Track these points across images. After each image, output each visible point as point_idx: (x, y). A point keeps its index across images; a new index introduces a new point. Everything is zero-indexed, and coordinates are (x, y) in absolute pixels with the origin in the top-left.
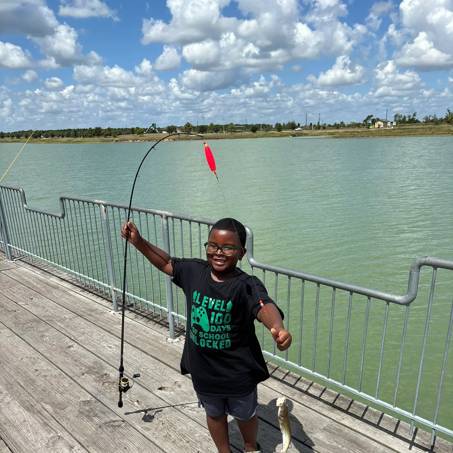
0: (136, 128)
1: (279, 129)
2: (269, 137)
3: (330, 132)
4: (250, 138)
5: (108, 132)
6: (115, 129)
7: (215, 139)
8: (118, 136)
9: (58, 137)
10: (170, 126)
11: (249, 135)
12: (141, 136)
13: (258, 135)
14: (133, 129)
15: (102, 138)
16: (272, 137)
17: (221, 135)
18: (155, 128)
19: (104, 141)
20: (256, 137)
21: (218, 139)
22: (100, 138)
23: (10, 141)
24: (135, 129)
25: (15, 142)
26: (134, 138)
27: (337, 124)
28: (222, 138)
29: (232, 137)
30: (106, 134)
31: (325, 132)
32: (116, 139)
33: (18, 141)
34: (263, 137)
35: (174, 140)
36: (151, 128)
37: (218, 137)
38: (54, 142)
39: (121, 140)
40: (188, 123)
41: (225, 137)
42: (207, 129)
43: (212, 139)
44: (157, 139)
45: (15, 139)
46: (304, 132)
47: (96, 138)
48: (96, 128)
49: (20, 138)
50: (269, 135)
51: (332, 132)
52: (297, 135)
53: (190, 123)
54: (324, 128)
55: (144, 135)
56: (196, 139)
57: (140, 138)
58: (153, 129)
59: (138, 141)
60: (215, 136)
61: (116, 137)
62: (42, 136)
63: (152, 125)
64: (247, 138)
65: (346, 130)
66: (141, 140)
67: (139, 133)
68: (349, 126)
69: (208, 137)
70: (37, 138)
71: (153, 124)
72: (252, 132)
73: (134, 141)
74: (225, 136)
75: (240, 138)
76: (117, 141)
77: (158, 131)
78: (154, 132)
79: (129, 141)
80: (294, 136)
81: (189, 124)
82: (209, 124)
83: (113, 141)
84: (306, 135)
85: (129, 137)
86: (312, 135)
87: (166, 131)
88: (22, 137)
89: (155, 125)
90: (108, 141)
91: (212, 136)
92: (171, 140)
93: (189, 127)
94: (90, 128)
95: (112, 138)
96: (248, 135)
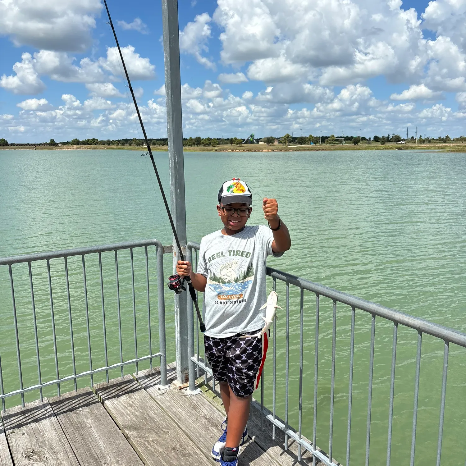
0: (235, 138)
1: (383, 142)
2: (372, 149)
3: (440, 146)
4: (351, 150)
5: (208, 142)
6: (215, 139)
7: (315, 150)
8: (217, 146)
9: (159, 145)
10: (269, 137)
11: (351, 147)
12: (239, 146)
13: (361, 147)
14: (232, 139)
15: (202, 147)
16: (376, 149)
17: (321, 146)
18: (253, 139)
19: (203, 150)
20: (359, 149)
21: (318, 150)
22: (200, 147)
23: (115, 148)
24: (234, 140)
25: (120, 148)
26: (232, 147)
27: (442, 138)
28: (322, 150)
29: (332, 149)
30: (206, 143)
31: (434, 146)
32: (216, 148)
33: (123, 148)
34: (365, 149)
35: (273, 151)
36: (249, 139)
37: (318, 149)
38: (156, 149)
39: (220, 150)
40: (287, 134)
41: (325, 149)
42: (306, 140)
43: (311, 150)
44: (256, 149)
45: (120, 146)
46: (410, 146)
47: (196, 147)
48: (197, 138)
49: (124, 146)
50: (373, 147)
51: (442, 146)
52: (403, 148)
53: (289, 134)
54: (430, 142)
55: (243, 145)
56: (296, 150)
57: (239, 148)
58: (252, 140)
59: (237, 151)
60: (316, 147)
61: (215, 146)
62: (144, 144)
63: (250, 136)
64: (349, 150)
65: (458, 144)
66: (240, 150)
67: (238, 144)
68: (457, 140)
69: (308, 148)
70: (139, 146)
71: (252, 135)
72: (353, 144)
73: (233, 150)
74: (325, 147)
75: (341, 150)
76: (216, 150)
77: (256, 141)
78: (252, 142)
79: (229, 151)
80: (399, 149)
81: (289, 136)
82: (308, 136)
83: (212, 150)
84: (412, 148)
85: (228, 147)
86: (419, 149)
87: (264, 142)
88: (126, 145)
89: (254, 136)
90: (207, 150)
91: (311, 147)
92: (270, 150)
93: (288, 138)
94: (191, 138)
95: (211, 147)
96: (349, 148)
